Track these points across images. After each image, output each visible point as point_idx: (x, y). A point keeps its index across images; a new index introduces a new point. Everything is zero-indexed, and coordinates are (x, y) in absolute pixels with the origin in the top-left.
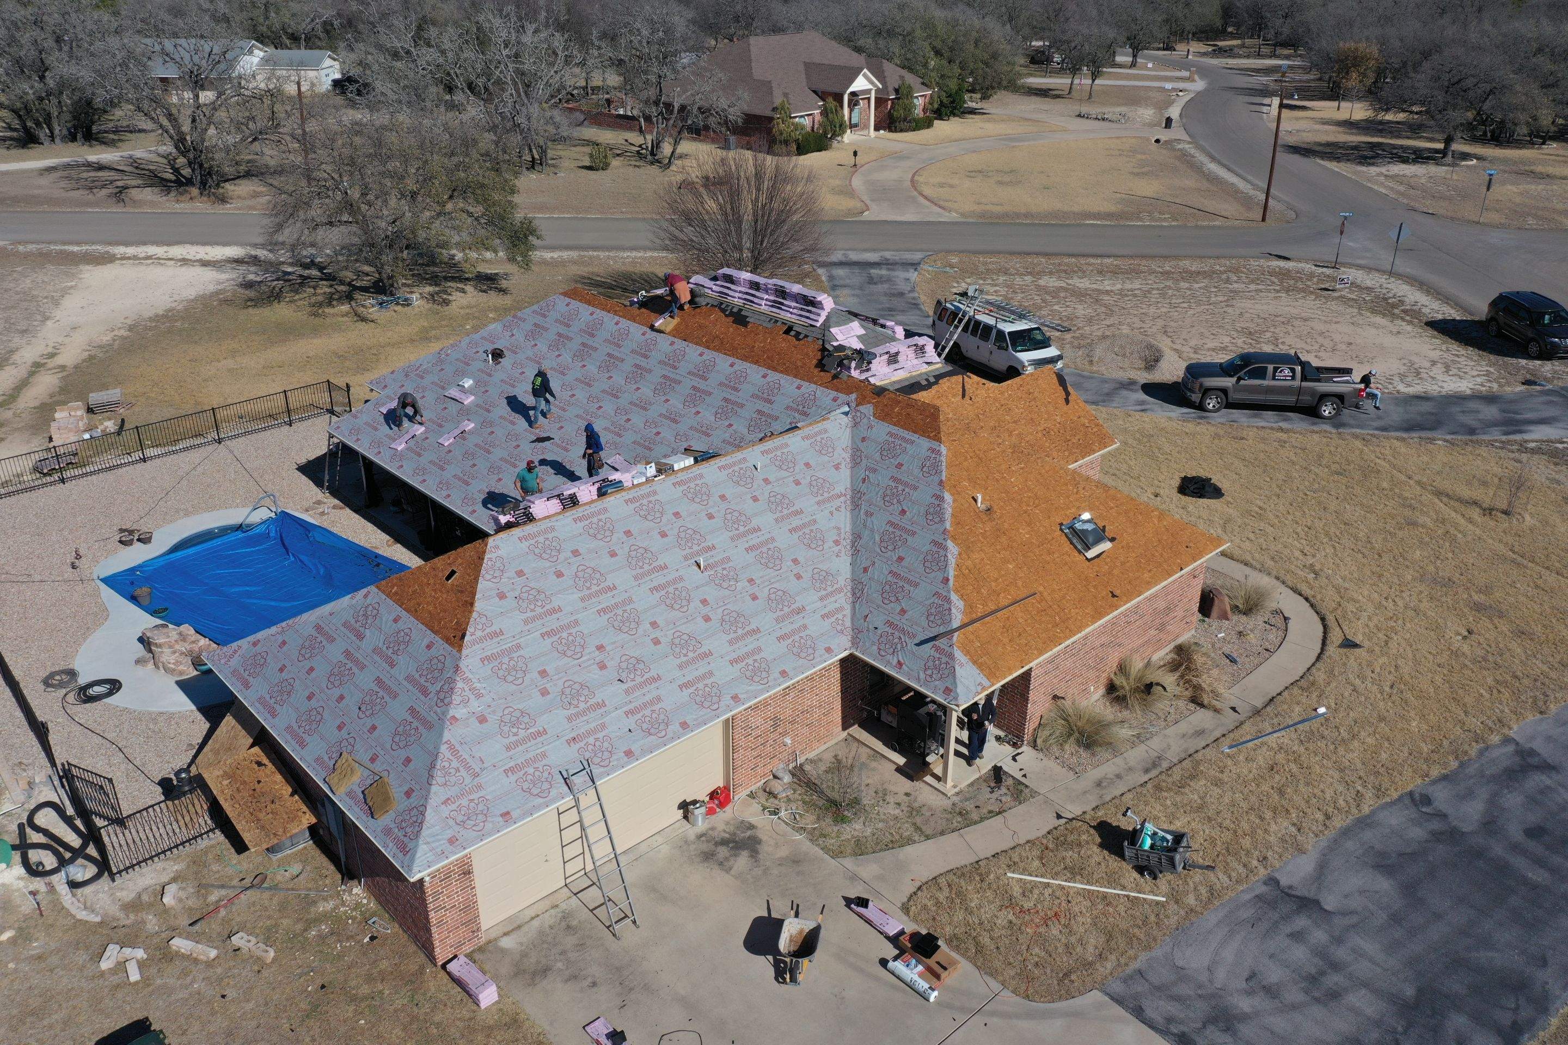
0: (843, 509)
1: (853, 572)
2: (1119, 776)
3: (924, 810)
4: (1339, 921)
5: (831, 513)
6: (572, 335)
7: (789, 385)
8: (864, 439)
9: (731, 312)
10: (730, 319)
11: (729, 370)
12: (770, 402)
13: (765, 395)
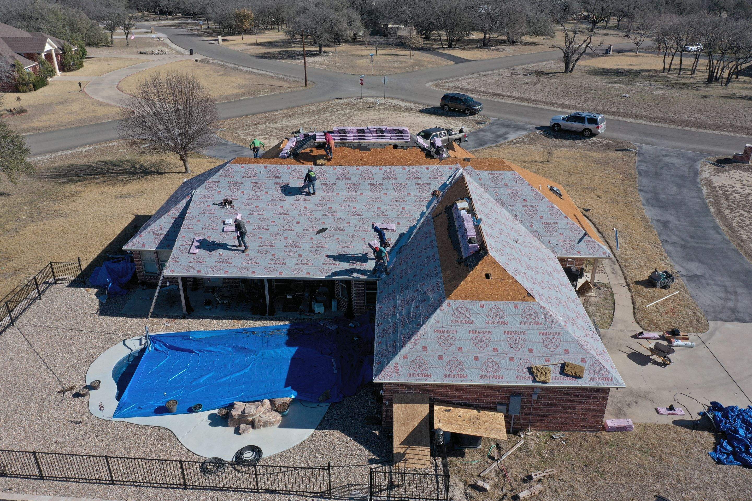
4: (707, 276)
6: (264, 181)
7: (421, 169)
8: (480, 180)
9: (354, 147)
10: (357, 150)
11: (382, 172)
12: (418, 179)
13: (413, 176)
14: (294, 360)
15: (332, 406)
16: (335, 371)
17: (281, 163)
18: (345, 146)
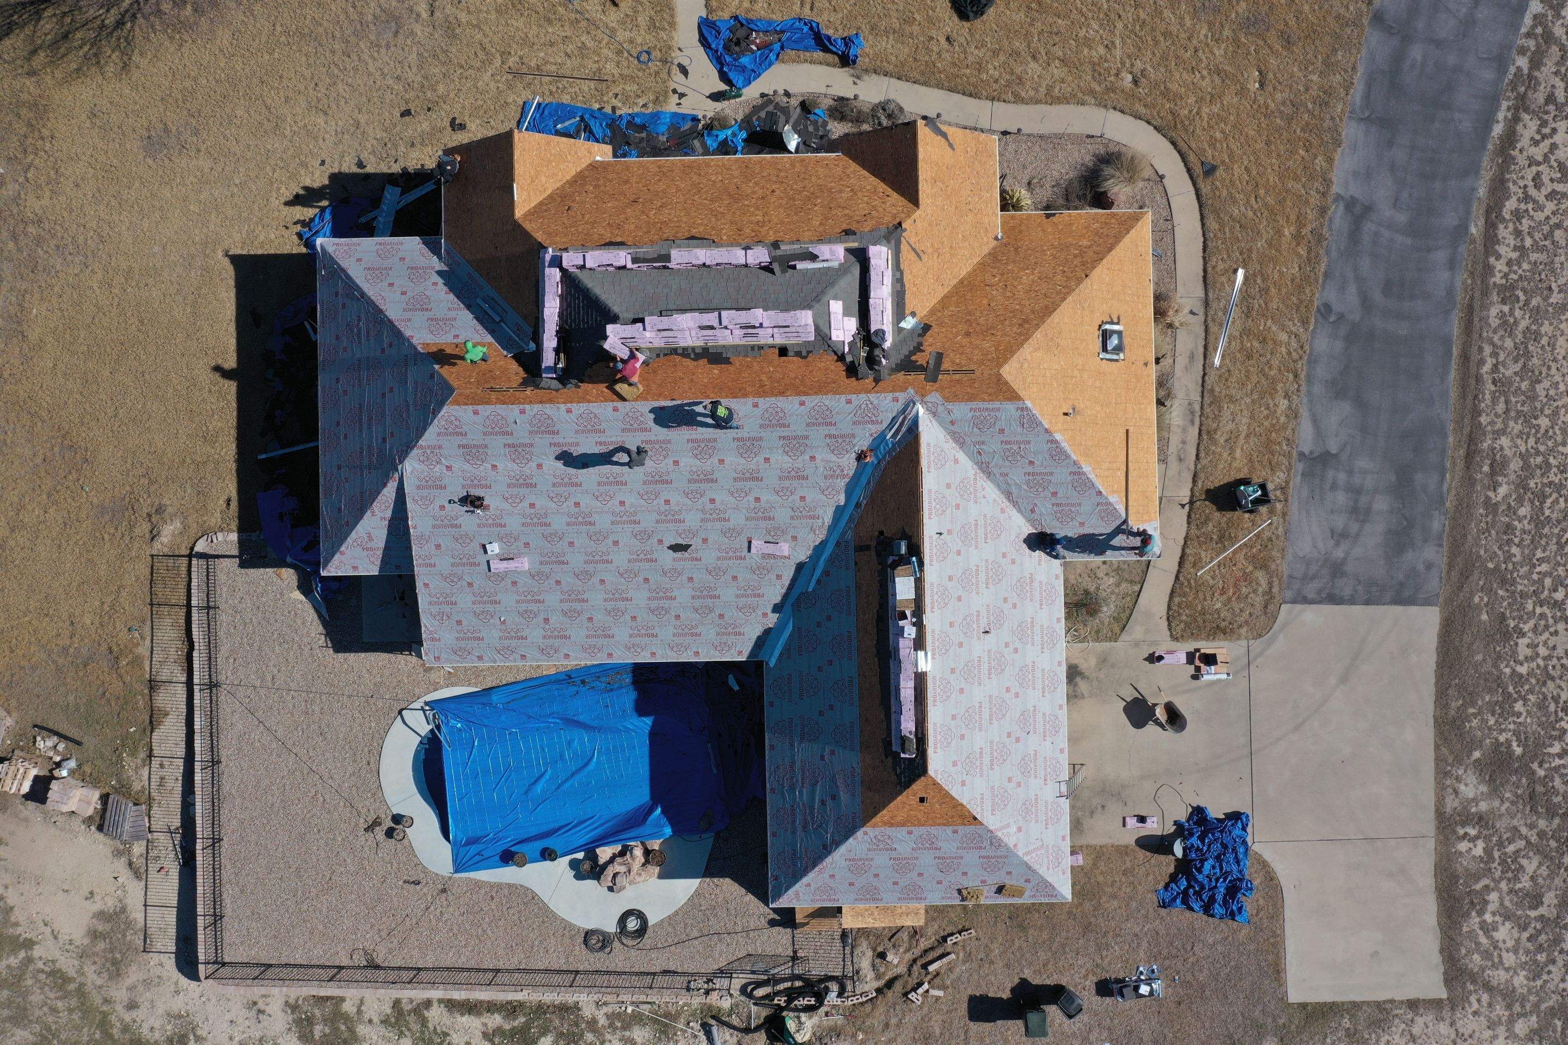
0: (986, 486)
1: (1024, 516)
2: (1184, 442)
3: (1122, 565)
4: (1343, 457)
6: (528, 441)
7: (836, 403)
8: (952, 423)
9: (696, 354)
10: (703, 362)
11: (758, 412)
12: (831, 424)
13: (820, 420)
14: (653, 735)
15: (717, 836)
16: (715, 771)
17: (551, 401)
18: (677, 354)
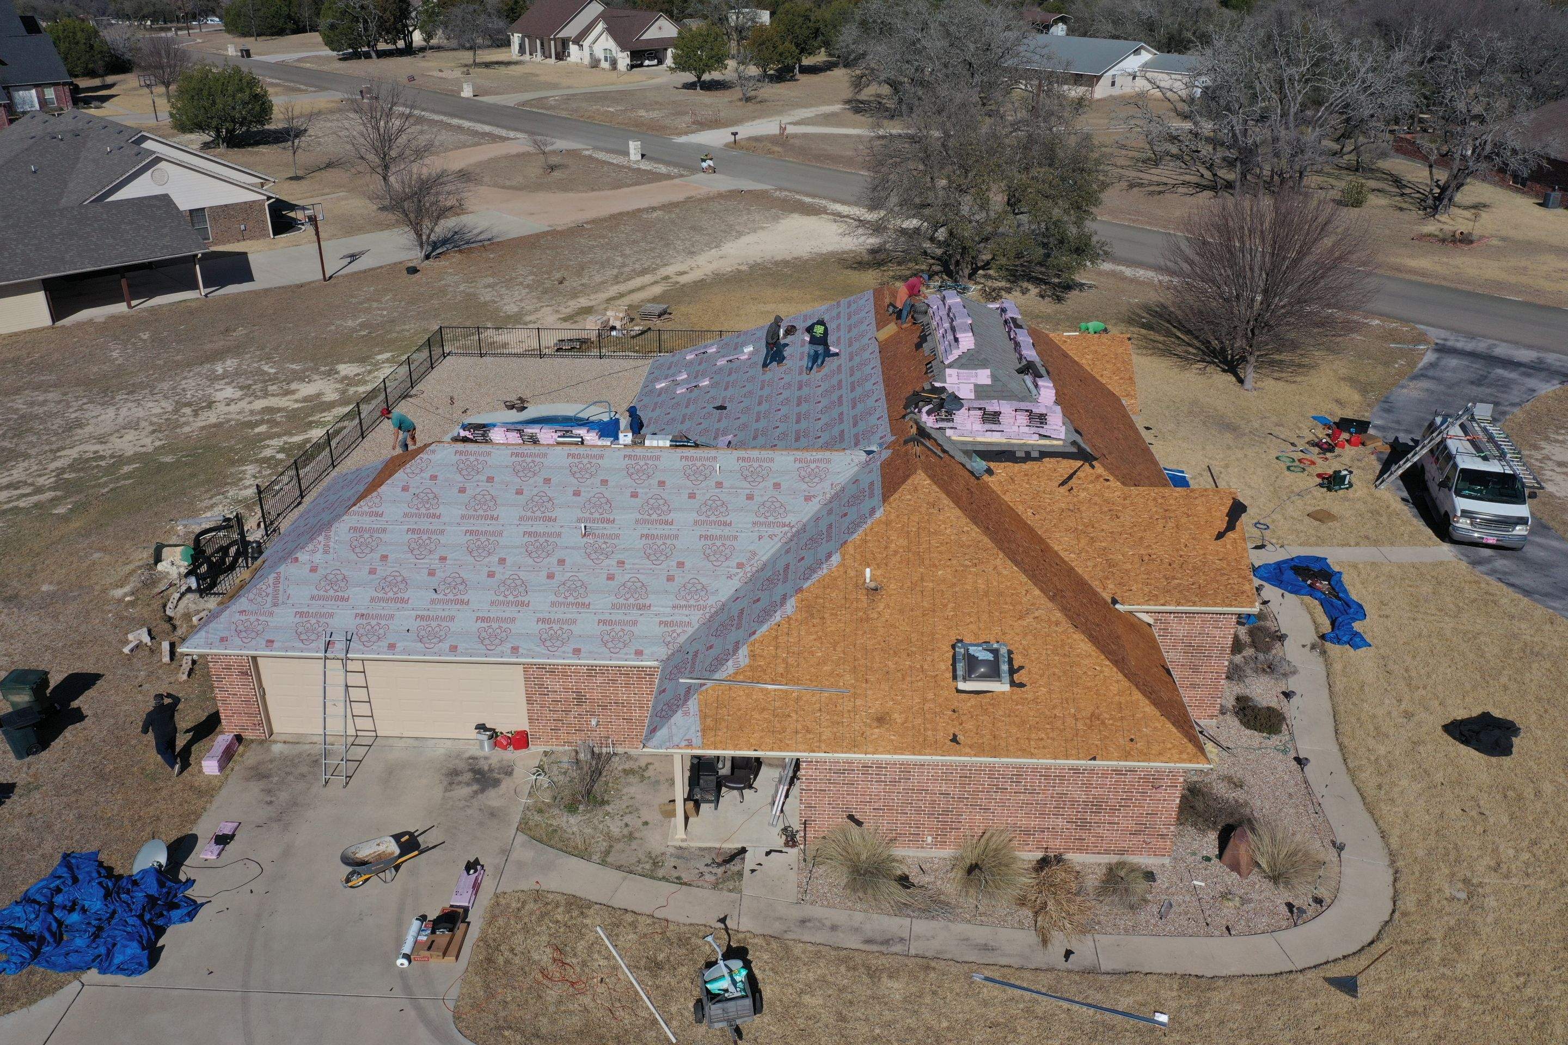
0: (776, 539)
1: (732, 598)
5: (760, 538)
